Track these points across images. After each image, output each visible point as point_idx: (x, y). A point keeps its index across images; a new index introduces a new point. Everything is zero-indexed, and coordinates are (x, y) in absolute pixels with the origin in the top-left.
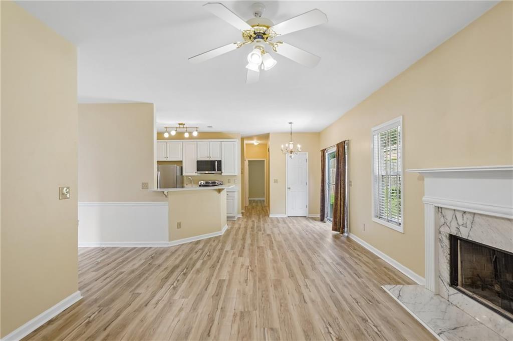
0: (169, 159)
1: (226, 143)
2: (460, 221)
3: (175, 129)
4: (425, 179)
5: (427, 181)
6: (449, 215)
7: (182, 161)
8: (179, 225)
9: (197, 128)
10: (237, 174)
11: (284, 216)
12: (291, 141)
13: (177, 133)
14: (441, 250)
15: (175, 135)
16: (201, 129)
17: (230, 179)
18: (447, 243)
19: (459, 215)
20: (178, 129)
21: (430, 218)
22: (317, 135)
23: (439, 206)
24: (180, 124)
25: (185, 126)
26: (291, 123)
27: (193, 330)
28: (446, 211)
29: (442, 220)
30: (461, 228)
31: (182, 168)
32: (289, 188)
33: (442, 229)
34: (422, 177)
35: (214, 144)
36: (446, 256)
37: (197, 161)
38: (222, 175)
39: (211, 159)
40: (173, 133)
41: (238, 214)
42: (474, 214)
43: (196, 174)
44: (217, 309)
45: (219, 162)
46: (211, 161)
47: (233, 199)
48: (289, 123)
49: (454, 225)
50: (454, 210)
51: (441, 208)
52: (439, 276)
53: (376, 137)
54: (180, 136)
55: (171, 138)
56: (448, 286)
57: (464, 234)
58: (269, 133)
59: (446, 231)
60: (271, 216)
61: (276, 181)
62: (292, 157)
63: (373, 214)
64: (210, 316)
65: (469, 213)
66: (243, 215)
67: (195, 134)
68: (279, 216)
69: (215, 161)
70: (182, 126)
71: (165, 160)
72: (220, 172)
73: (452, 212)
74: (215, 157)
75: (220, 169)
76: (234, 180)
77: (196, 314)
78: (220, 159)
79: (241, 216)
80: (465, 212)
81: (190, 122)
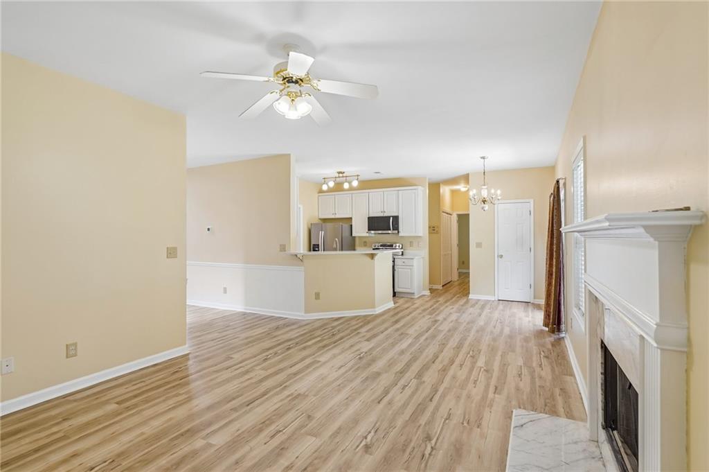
0: (337, 216)
1: (404, 192)
3: (356, 177)
7: (351, 218)
8: (317, 296)
9: (358, 176)
10: (420, 235)
11: (492, 298)
12: (484, 185)
13: (335, 184)
15: (333, 187)
16: (364, 177)
17: (413, 241)
18: (600, 353)
20: (338, 179)
22: (550, 171)
24: (339, 173)
25: (344, 175)
31: (351, 225)
32: (501, 256)
35: (390, 193)
37: (369, 218)
38: (400, 234)
39: (386, 215)
40: (331, 184)
41: (424, 290)
43: (367, 235)
45: (396, 219)
46: (386, 217)
47: (411, 269)
48: (482, 158)
49: (602, 324)
52: (597, 410)
54: (338, 188)
55: (330, 190)
56: (601, 428)
58: (468, 174)
59: (599, 333)
60: (471, 296)
61: (479, 245)
66: (431, 293)
67: (355, 184)
68: (483, 297)
69: (389, 217)
70: (341, 175)
71: (333, 217)
72: (397, 232)
74: (390, 212)
75: (396, 227)
76: (418, 243)
78: (396, 214)
79: (427, 293)
81: (349, 170)
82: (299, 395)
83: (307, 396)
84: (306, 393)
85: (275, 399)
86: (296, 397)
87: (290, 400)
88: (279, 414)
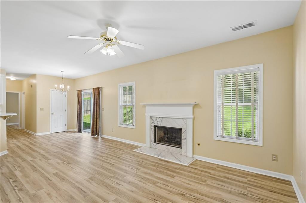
4: (146, 107)
5: (147, 107)
6: (154, 119)
11: (49, 133)
12: (63, 83)
14: (151, 131)
18: (153, 128)
19: (158, 119)
21: (148, 121)
22: (73, 81)
23: (151, 116)
26: (63, 72)
29: (152, 121)
30: (158, 123)
32: (53, 114)
33: (152, 124)
34: (144, 106)
36: (153, 133)
42: (162, 118)
49: (156, 122)
50: (156, 117)
51: (152, 117)
52: (151, 141)
53: (121, 88)
56: (154, 143)
57: (159, 125)
58: (36, 74)
59: (153, 125)
60: (37, 134)
61: (42, 109)
62: (64, 94)
63: (119, 123)
65: (161, 117)
68: (44, 133)
80: (159, 117)
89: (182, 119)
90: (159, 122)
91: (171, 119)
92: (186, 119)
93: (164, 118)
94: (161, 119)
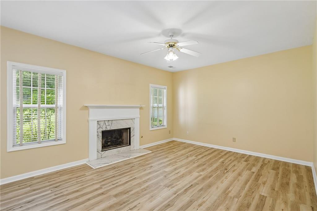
2: (107, 124)
5: (91, 110)
6: (102, 123)
18: (101, 135)
19: (106, 122)
23: (98, 120)
27: (198, 190)
28: (100, 122)
29: (99, 125)
33: (99, 130)
36: (100, 141)
42: (112, 120)
44: (178, 195)
49: (104, 126)
50: (104, 121)
52: (97, 151)
56: (101, 152)
57: (108, 130)
59: (101, 130)
64: (185, 193)
65: (110, 120)
73: (103, 122)
77: (191, 198)
80: (109, 121)
82: (168, 187)
83: (164, 186)
84: (164, 187)
85: (179, 186)
86: (170, 186)
87: (173, 184)
88: (178, 179)
89: (131, 119)
90: (108, 126)
91: (122, 121)
92: (134, 119)
93: (114, 120)
94: (111, 122)
